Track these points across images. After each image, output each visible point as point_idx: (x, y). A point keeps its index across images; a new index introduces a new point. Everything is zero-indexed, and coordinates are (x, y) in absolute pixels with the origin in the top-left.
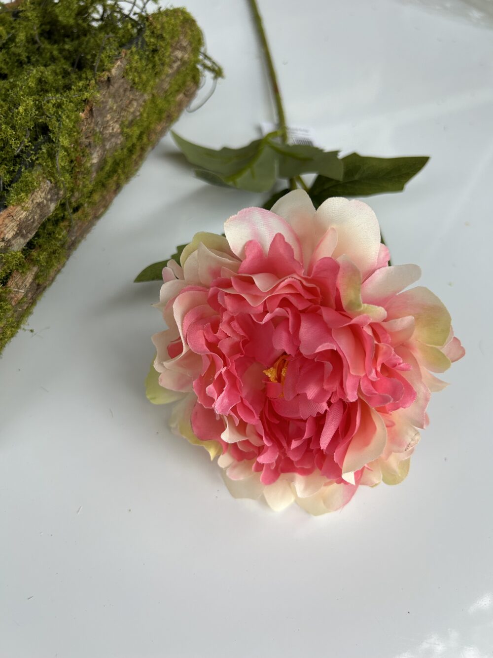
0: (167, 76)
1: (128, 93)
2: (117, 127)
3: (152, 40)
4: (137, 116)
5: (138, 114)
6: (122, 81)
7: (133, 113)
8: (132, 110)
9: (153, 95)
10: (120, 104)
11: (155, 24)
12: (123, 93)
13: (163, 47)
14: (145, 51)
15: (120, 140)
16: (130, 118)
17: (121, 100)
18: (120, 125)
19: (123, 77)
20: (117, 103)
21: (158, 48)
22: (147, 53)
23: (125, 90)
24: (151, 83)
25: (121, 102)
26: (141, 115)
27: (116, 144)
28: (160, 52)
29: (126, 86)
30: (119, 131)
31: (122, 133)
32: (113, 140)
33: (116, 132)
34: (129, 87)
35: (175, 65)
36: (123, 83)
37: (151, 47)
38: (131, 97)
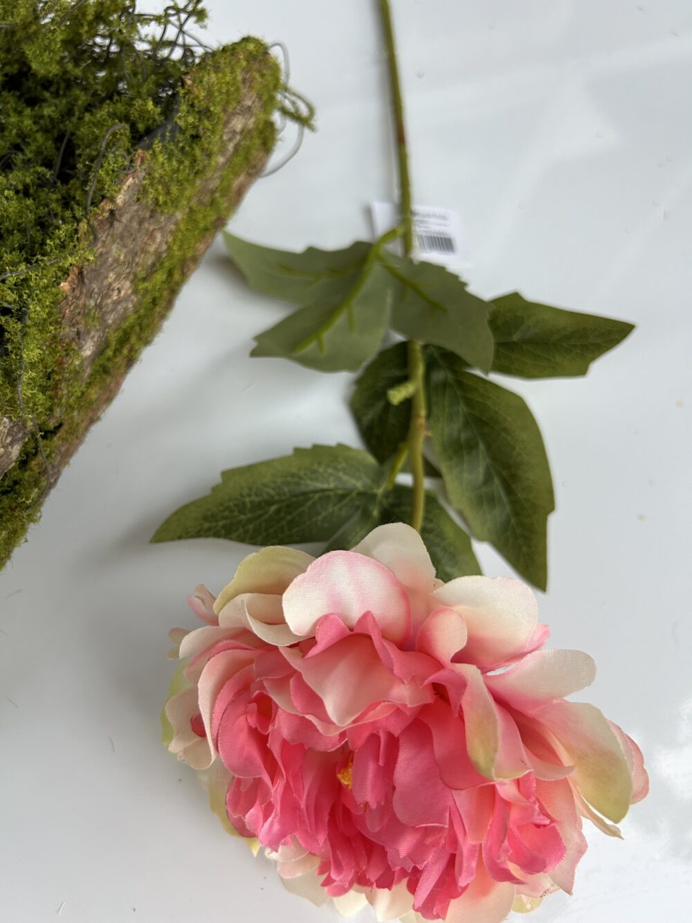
0: (217, 169)
1: (146, 224)
2: (126, 286)
3: (191, 119)
4: (163, 252)
5: (164, 248)
6: (135, 207)
7: (156, 251)
8: (153, 247)
9: (191, 208)
10: (131, 246)
11: (195, 90)
12: (138, 227)
13: (209, 130)
14: (178, 142)
15: (132, 302)
16: (150, 261)
17: (133, 240)
18: (132, 282)
19: (138, 200)
20: (126, 247)
21: (201, 132)
22: (181, 145)
23: (141, 223)
24: (188, 192)
25: (133, 243)
28: (203, 139)
29: (142, 214)
33: (124, 295)
34: (148, 214)
36: (137, 211)
37: (188, 133)
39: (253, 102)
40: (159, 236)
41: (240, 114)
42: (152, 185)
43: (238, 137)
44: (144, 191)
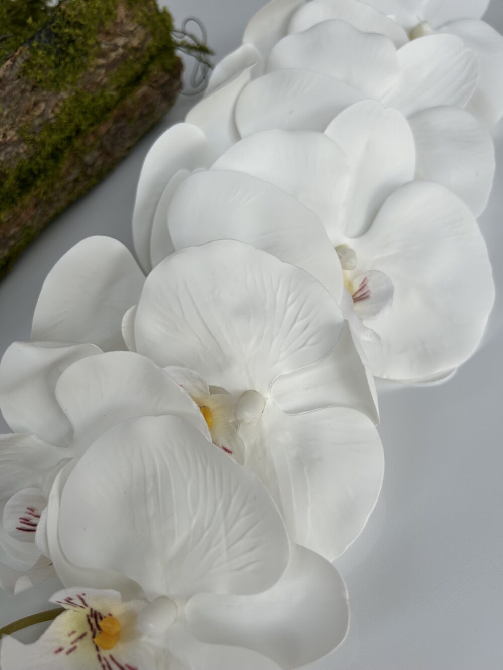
0: (99, 67)
1: (28, 95)
2: (12, 135)
3: (67, 30)
4: (51, 119)
5: (51, 115)
6: (17, 82)
7: (42, 115)
8: (38, 112)
9: (77, 93)
10: (14, 107)
11: (69, 12)
12: (19, 95)
13: (80, 36)
14: (56, 43)
15: (23, 148)
16: (37, 122)
17: (16, 104)
18: (17, 132)
19: (19, 77)
20: (9, 107)
21: (74, 38)
22: (59, 46)
23: (23, 91)
24: (69, 78)
25: (17, 105)
26: (57, 116)
27: (18, 154)
28: (76, 42)
29: (23, 87)
30: (15, 138)
31: (22, 140)
32: (9, 149)
33: (10, 139)
34: (28, 88)
35: (113, 55)
36: (18, 84)
37: (65, 39)
38: (33, 99)
39: (135, 29)
40: (43, 105)
41: (123, 36)
42: (32, 69)
43: (121, 51)
44: (24, 72)
